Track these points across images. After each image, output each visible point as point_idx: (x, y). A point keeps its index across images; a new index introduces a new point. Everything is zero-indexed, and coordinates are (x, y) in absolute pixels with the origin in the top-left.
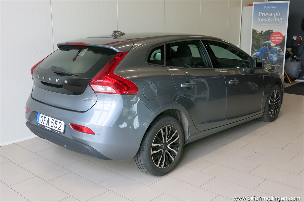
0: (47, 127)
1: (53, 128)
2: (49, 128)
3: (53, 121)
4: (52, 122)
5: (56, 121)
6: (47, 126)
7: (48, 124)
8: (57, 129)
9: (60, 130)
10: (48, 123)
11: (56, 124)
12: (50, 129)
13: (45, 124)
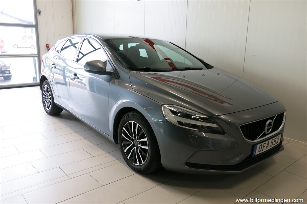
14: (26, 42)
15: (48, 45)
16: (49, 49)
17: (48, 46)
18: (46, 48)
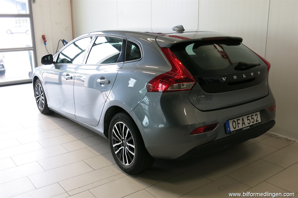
0: (245, 128)
1: (251, 124)
2: (247, 127)
3: (248, 118)
4: (248, 120)
5: (252, 116)
6: (244, 126)
7: (244, 125)
8: (255, 122)
9: (258, 121)
10: (244, 123)
11: (252, 118)
12: (249, 127)
13: (240, 126)
14: (20, 27)
15: (44, 36)
16: (45, 40)
17: (45, 38)
18: (42, 40)
